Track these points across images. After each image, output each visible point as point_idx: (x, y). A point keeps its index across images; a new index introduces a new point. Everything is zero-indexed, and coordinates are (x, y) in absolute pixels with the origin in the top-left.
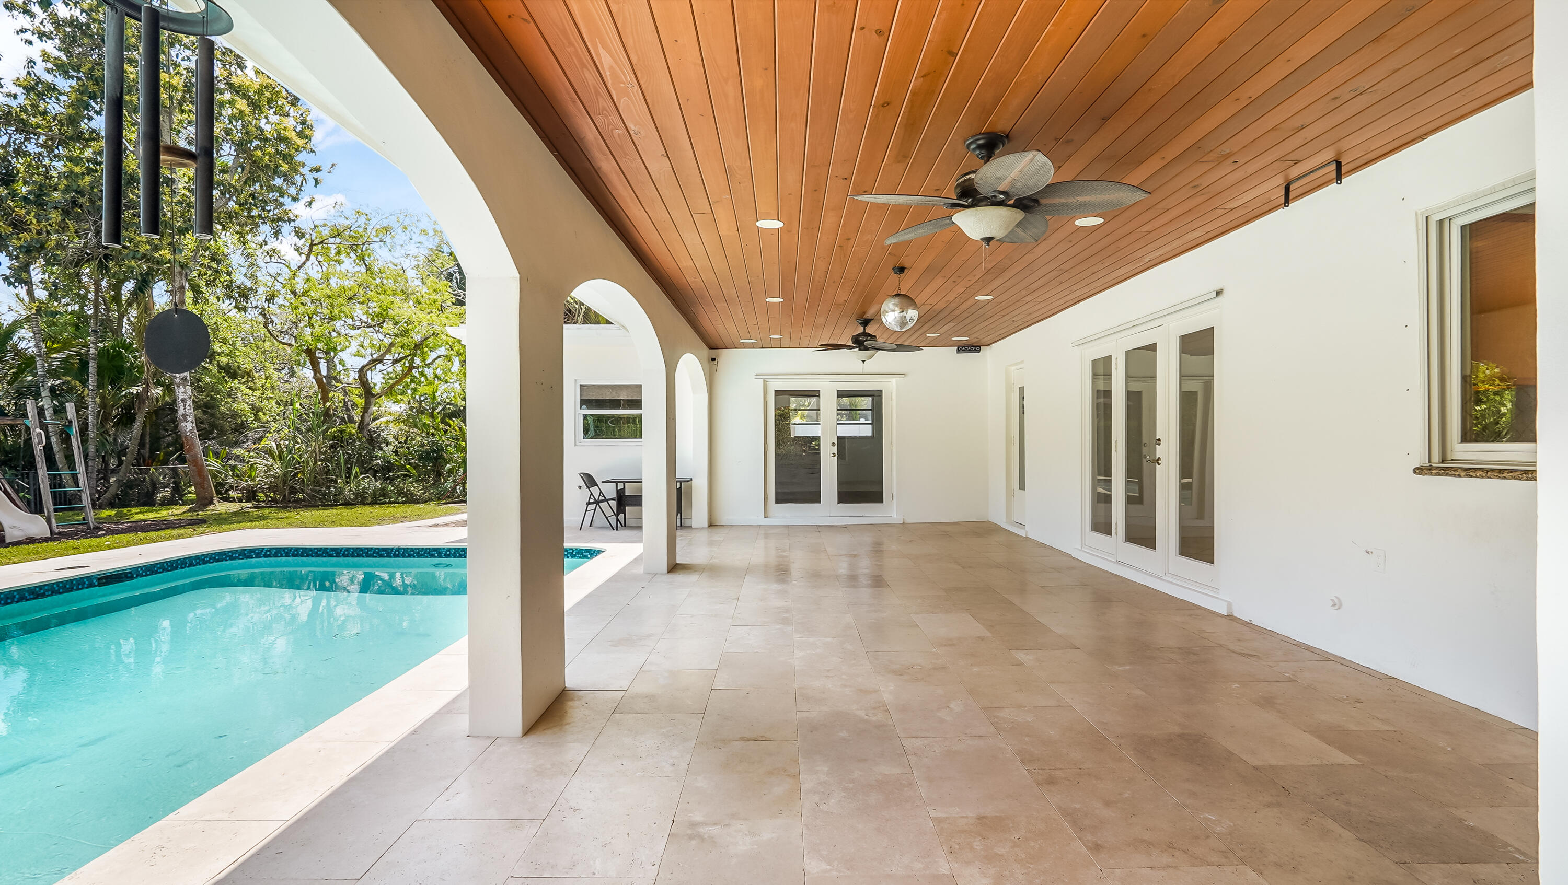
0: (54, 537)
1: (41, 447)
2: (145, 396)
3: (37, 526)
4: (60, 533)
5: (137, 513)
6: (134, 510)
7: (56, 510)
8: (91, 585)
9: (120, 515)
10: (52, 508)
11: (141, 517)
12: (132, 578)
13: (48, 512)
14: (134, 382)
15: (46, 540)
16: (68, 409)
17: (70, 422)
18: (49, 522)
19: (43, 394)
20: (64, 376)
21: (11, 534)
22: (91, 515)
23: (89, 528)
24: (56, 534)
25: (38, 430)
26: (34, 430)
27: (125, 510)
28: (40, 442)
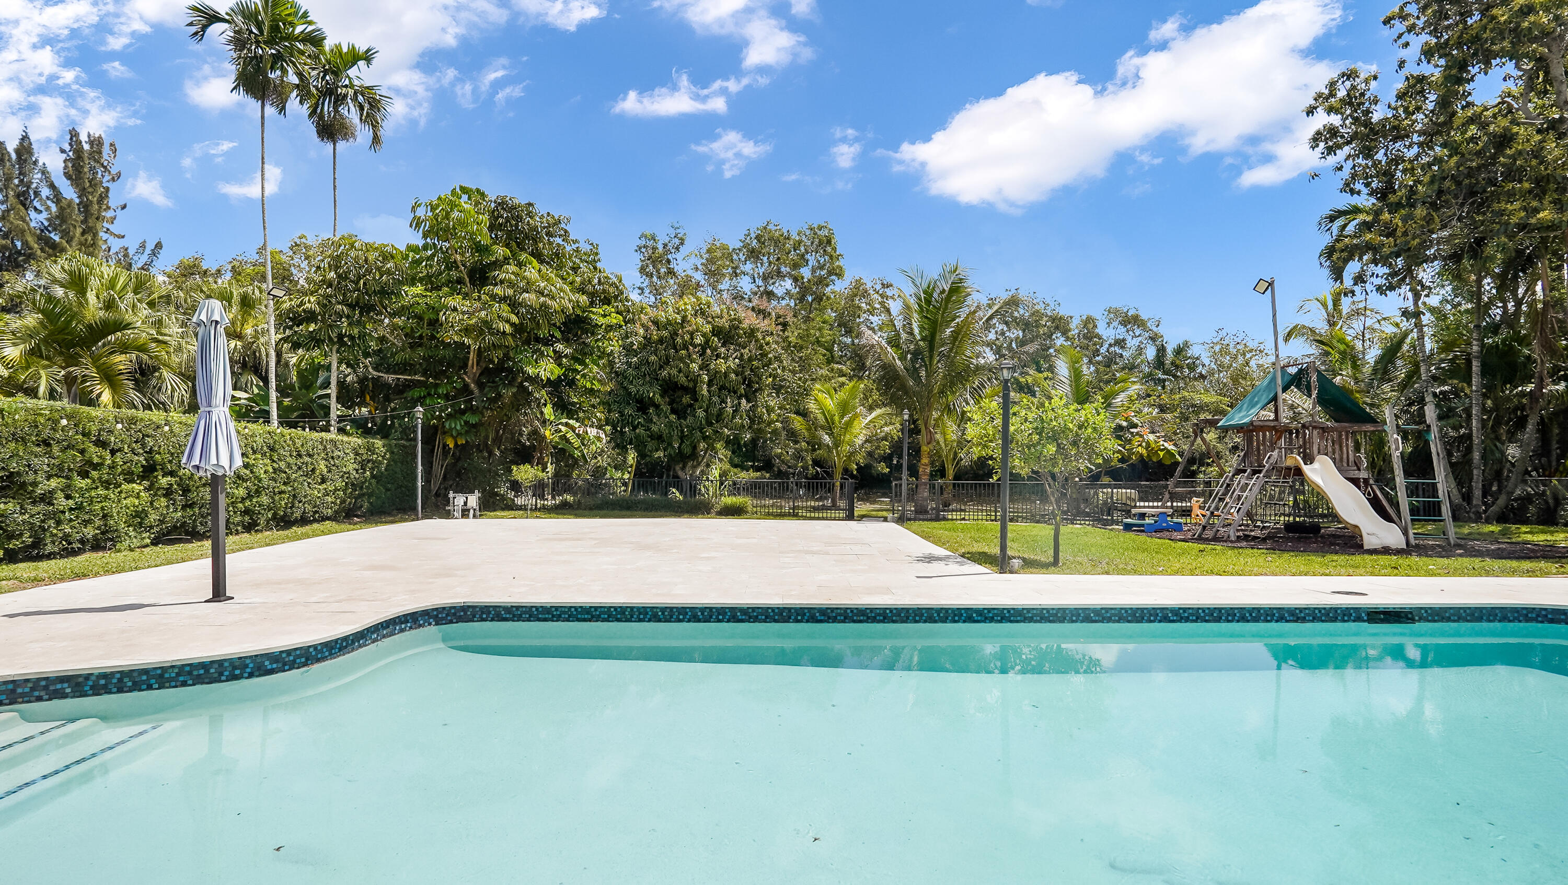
0: (1408, 550)
1: (1398, 453)
2: (1538, 393)
3: (1391, 535)
4: (1417, 546)
5: (1526, 533)
6: (1524, 529)
7: (1412, 520)
8: (1358, 619)
9: (1503, 533)
10: (1409, 518)
11: (1529, 537)
12: (1413, 621)
13: (1406, 522)
14: (1527, 379)
15: (1399, 552)
16: (1427, 413)
17: (1429, 426)
18: (1405, 532)
19: (1427, 400)
20: (1450, 378)
21: (1370, 542)
22: (1452, 530)
23: (1449, 544)
24: (1413, 546)
25: (1395, 436)
26: (1392, 436)
27: (1514, 527)
28: (1397, 449)
